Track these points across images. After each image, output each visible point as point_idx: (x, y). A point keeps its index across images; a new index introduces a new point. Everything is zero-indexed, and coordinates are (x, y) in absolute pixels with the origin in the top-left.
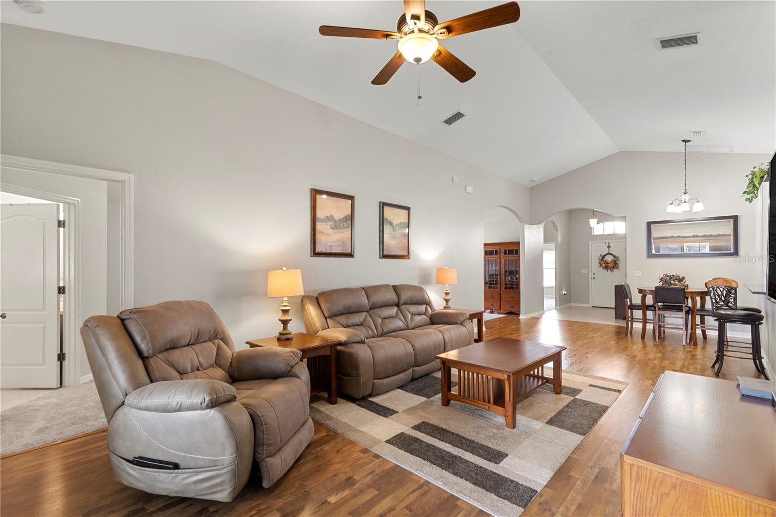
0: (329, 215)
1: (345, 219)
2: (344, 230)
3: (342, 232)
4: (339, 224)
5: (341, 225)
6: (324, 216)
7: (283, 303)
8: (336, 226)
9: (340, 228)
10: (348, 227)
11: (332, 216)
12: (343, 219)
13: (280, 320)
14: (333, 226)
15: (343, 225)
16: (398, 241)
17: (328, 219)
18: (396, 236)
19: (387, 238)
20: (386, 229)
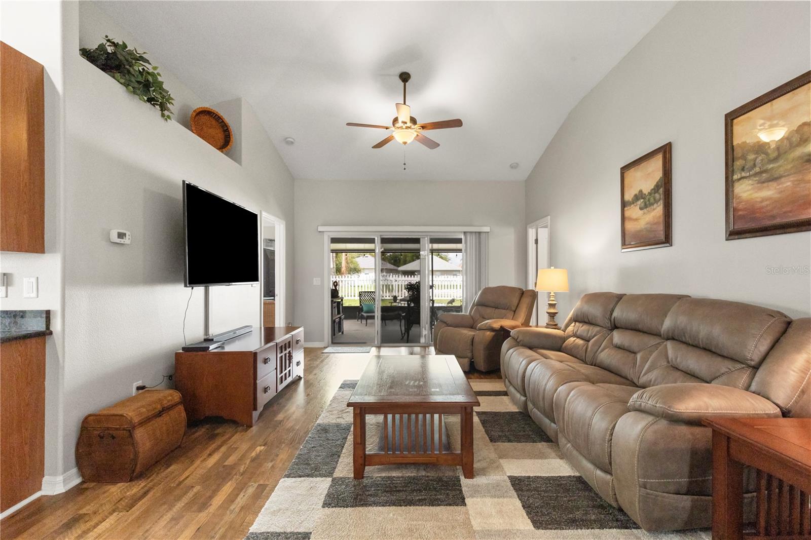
0: (637, 192)
1: (658, 187)
2: (656, 205)
3: (654, 209)
4: (649, 200)
5: (652, 200)
6: (632, 196)
7: (550, 298)
8: (645, 203)
9: (650, 204)
10: (661, 198)
11: (641, 192)
12: (654, 189)
13: (548, 313)
14: (643, 206)
15: (654, 199)
16: (787, 183)
17: (637, 198)
18: (781, 171)
19: (745, 190)
20: (743, 169)
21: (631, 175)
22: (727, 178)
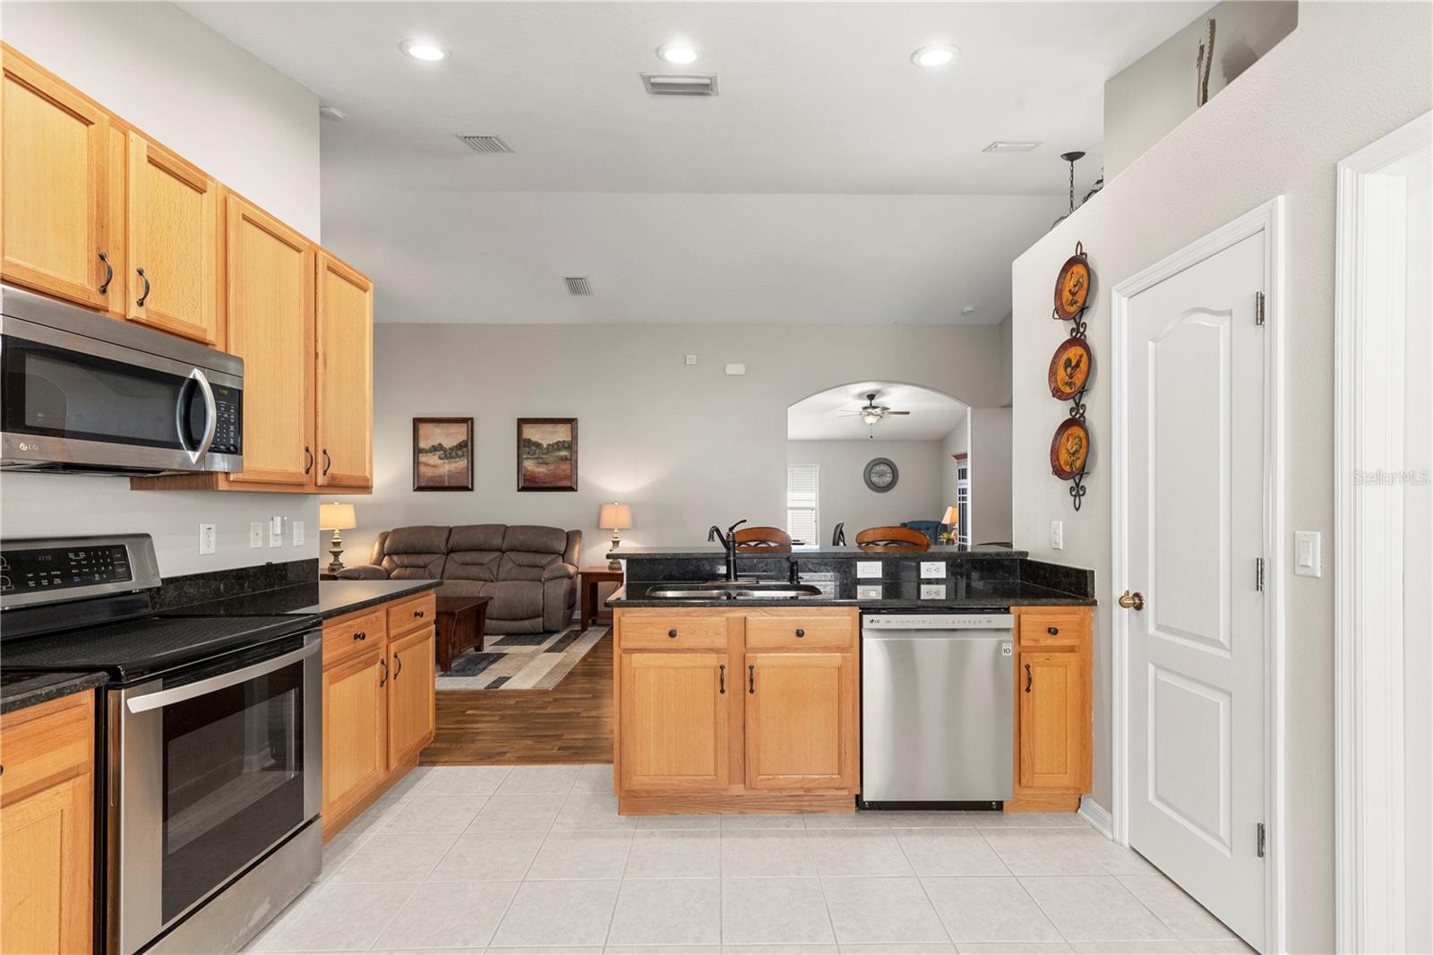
0: (436, 443)
1: (461, 446)
2: (457, 459)
3: (455, 462)
4: (450, 453)
5: (453, 454)
6: (430, 446)
7: (335, 536)
8: (446, 455)
9: (452, 457)
10: (463, 456)
11: (440, 445)
12: (456, 446)
13: (331, 552)
14: (442, 456)
15: (457, 454)
16: (552, 467)
17: (434, 449)
18: (548, 461)
19: (529, 465)
20: (529, 453)
21: (425, 429)
22: (518, 456)
